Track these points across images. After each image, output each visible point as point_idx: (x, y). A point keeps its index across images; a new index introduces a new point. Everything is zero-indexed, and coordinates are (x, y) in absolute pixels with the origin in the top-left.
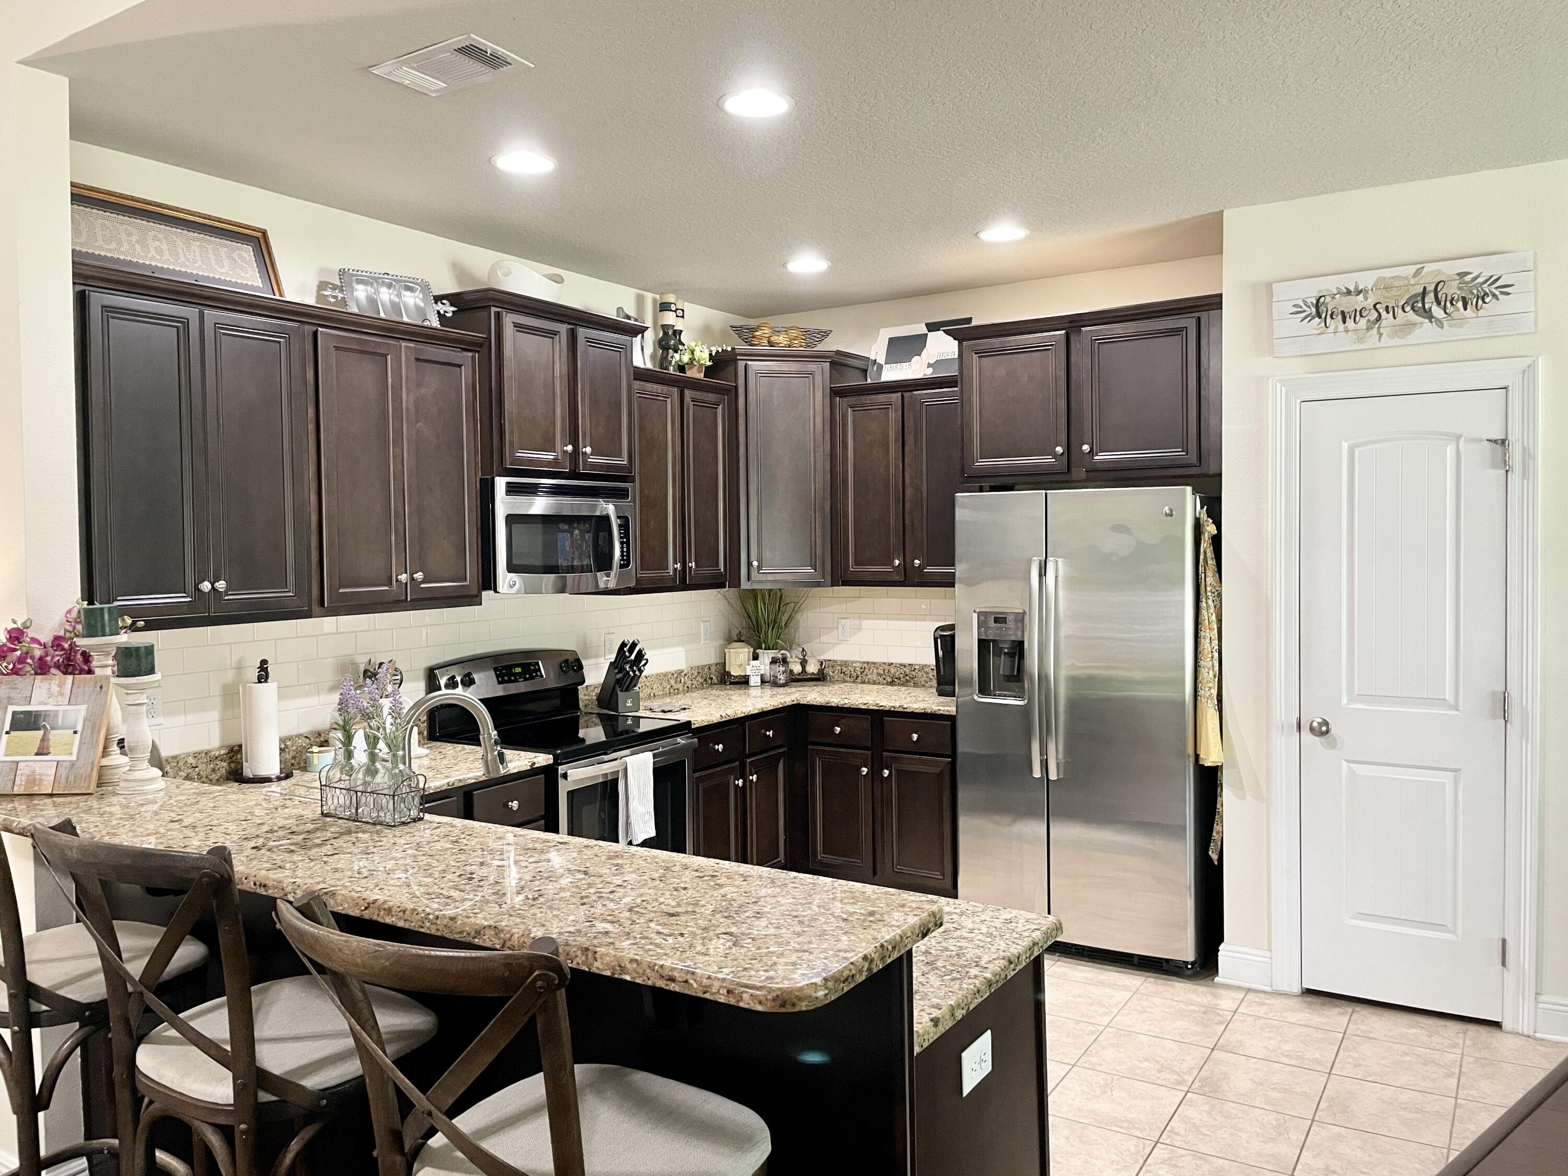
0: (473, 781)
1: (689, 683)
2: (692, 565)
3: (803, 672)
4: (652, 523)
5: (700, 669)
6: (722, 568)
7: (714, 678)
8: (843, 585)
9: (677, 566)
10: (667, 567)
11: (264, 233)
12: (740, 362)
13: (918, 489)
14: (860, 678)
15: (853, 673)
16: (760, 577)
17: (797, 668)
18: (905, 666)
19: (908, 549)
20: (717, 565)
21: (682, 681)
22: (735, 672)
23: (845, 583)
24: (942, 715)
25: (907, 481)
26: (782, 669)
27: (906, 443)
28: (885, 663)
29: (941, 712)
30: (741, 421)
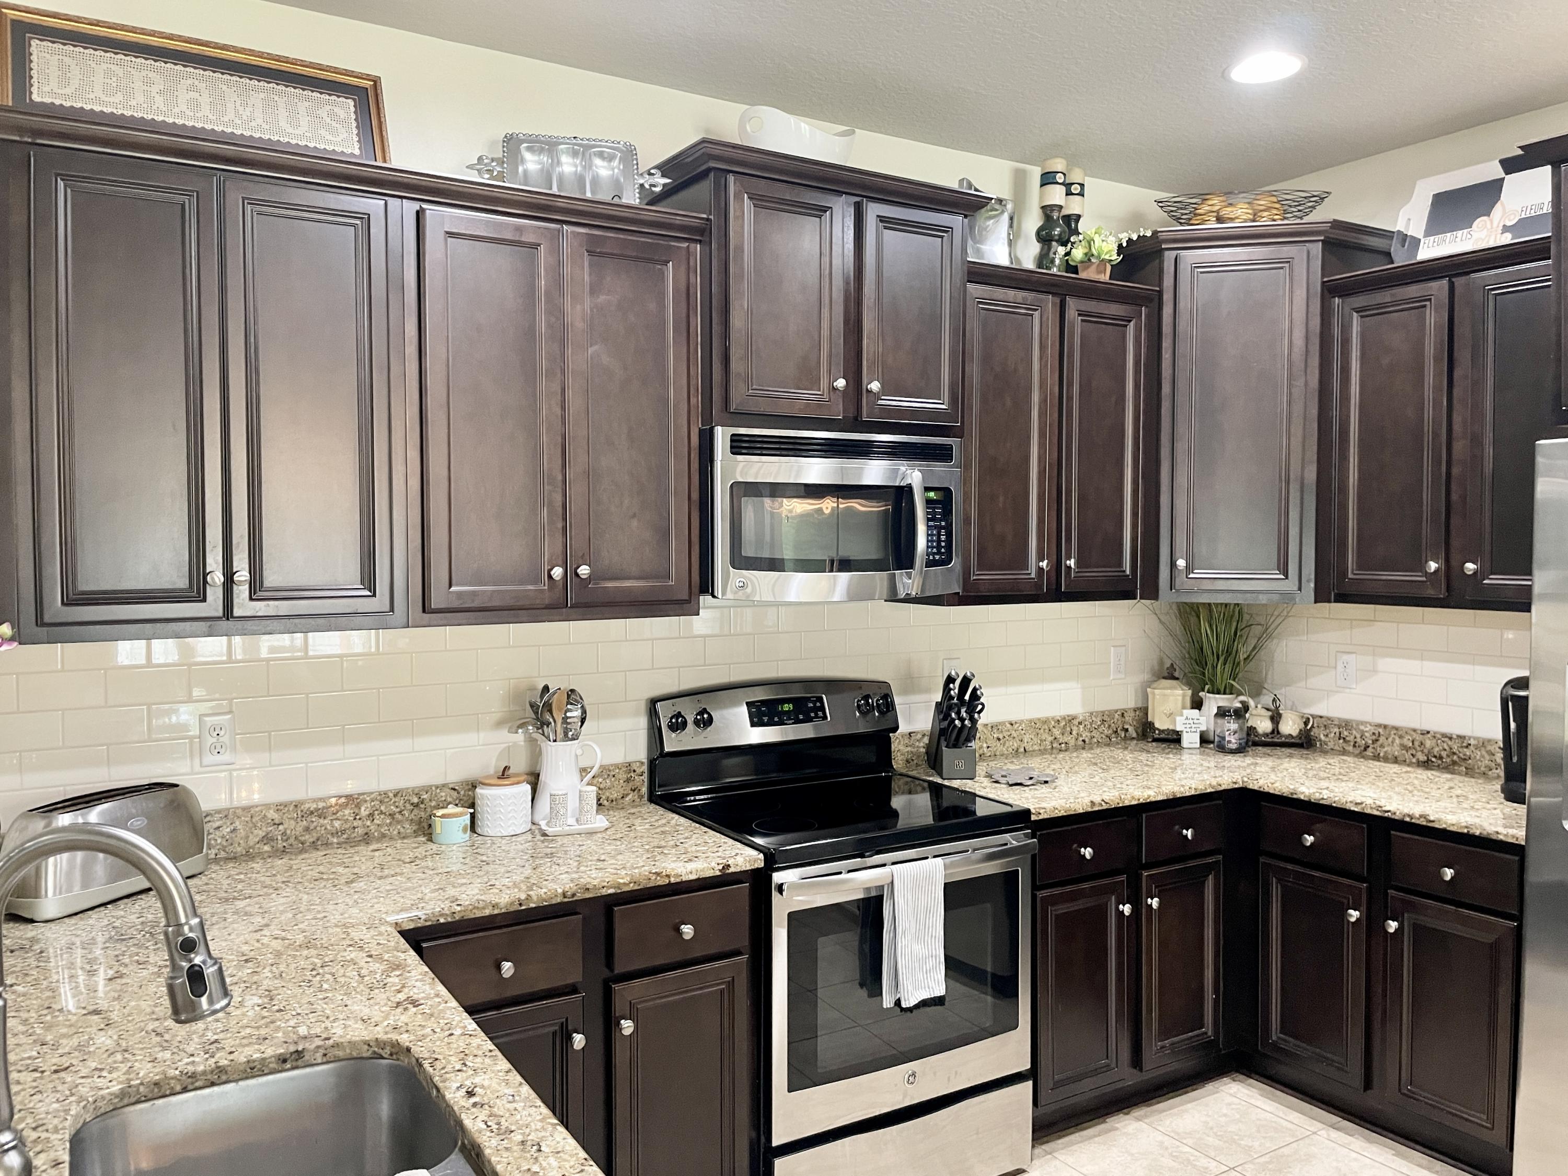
0: (611, 891)
1: (1086, 735)
2: (1072, 563)
3: (1273, 732)
4: (1001, 499)
5: (1105, 717)
6: (1128, 572)
7: (1131, 729)
8: (1336, 601)
9: (1044, 564)
10: (1024, 565)
11: (376, 81)
12: (1167, 253)
13: (1476, 441)
14: (1370, 749)
15: (1358, 740)
16: (1188, 584)
17: (1264, 725)
18: (1451, 738)
19: (1455, 543)
20: (1120, 563)
21: (1074, 733)
22: (1161, 723)
23: (1343, 598)
24: (1501, 842)
25: (1457, 427)
26: (1234, 726)
27: (1456, 364)
28: (1415, 730)
29: (1501, 837)
30: (1166, 344)
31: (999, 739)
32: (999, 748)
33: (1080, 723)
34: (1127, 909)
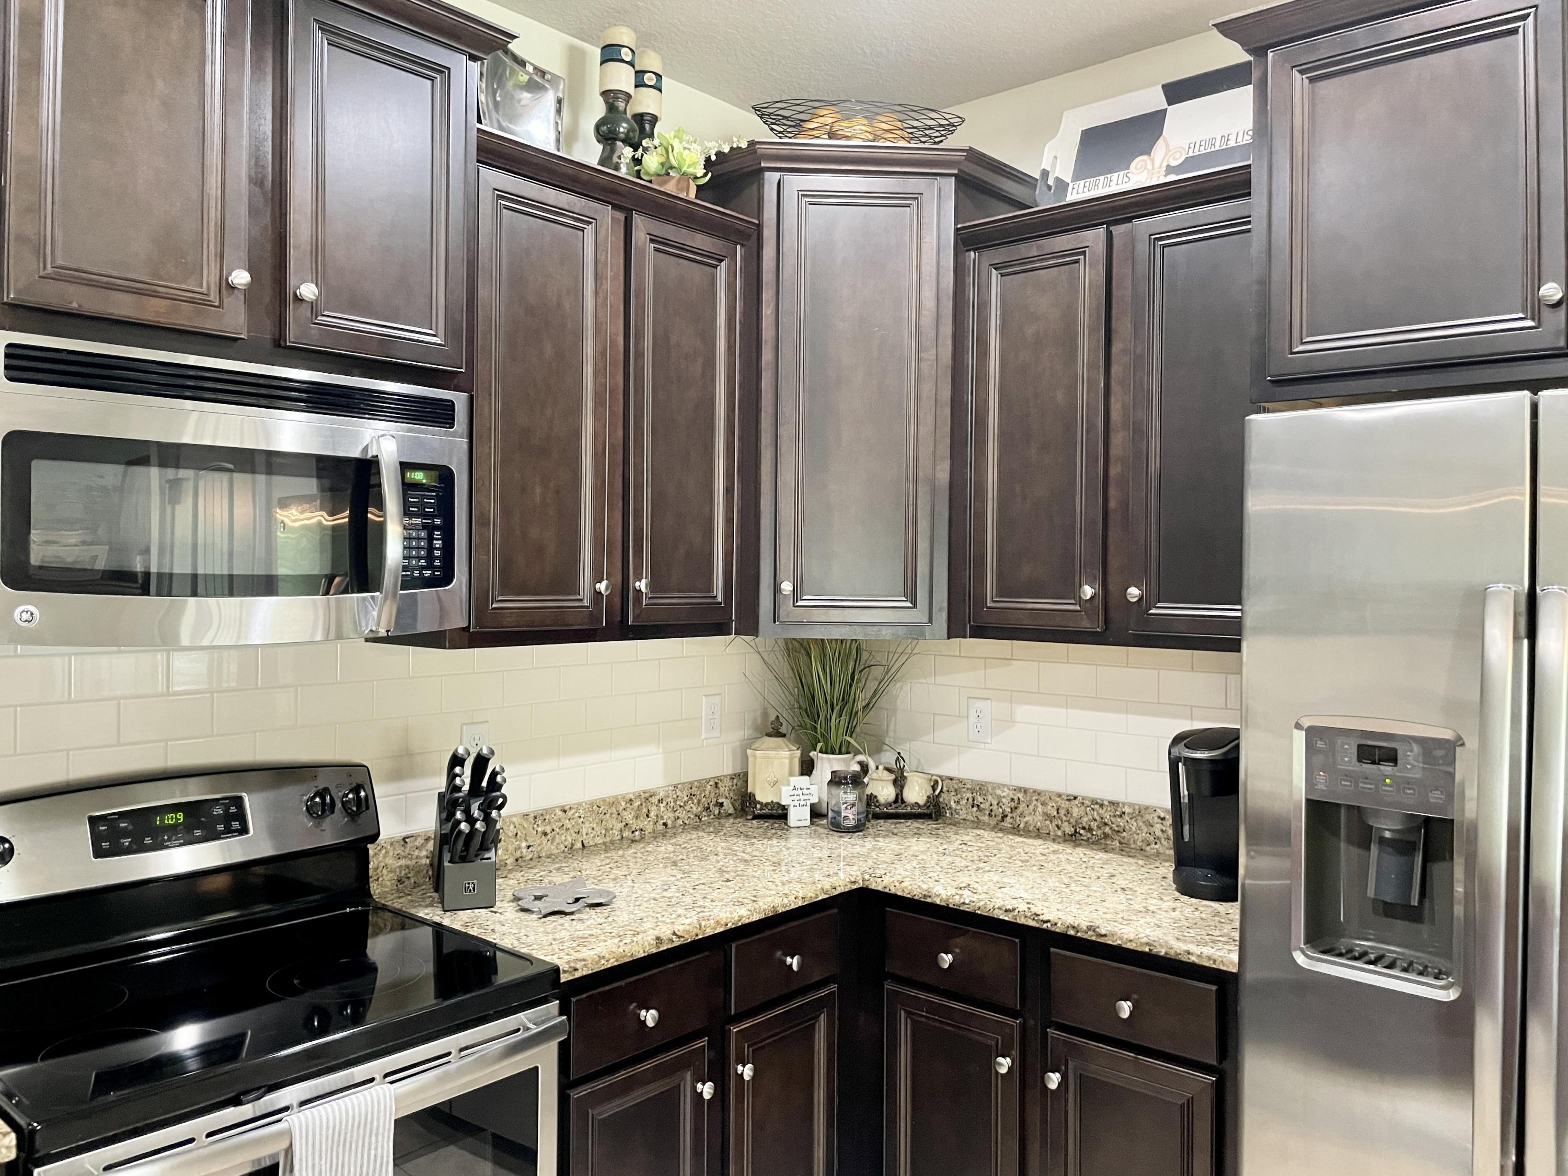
2: (642, 585)
3: (896, 801)
6: (720, 599)
8: (972, 636)
9: (602, 586)
10: (572, 587)
12: (768, 175)
13: (1139, 433)
14: (1008, 819)
15: (995, 807)
16: (798, 615)
17: (885, 792)
19: (1114, 562)
20: (709, 587)
23: (980, 632)
24: (1193, 965)
25: (1115, 416)
26: (851, 797)
27: (1115, 336)
28: (1060, 796)
29: (1193, 959)
30: (767, 295)
31: (545, 834)
32: (547, 847)
33: (660, 801)
34: (707, 1090)
